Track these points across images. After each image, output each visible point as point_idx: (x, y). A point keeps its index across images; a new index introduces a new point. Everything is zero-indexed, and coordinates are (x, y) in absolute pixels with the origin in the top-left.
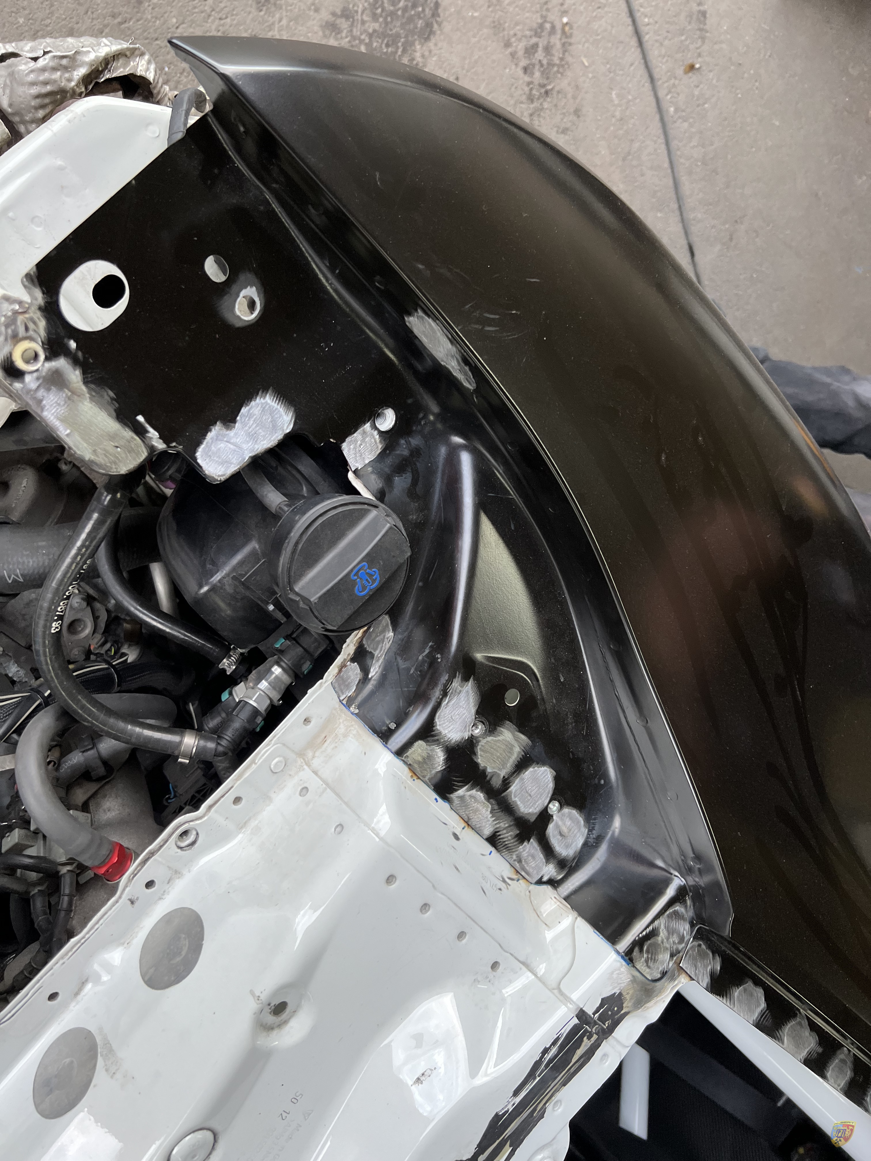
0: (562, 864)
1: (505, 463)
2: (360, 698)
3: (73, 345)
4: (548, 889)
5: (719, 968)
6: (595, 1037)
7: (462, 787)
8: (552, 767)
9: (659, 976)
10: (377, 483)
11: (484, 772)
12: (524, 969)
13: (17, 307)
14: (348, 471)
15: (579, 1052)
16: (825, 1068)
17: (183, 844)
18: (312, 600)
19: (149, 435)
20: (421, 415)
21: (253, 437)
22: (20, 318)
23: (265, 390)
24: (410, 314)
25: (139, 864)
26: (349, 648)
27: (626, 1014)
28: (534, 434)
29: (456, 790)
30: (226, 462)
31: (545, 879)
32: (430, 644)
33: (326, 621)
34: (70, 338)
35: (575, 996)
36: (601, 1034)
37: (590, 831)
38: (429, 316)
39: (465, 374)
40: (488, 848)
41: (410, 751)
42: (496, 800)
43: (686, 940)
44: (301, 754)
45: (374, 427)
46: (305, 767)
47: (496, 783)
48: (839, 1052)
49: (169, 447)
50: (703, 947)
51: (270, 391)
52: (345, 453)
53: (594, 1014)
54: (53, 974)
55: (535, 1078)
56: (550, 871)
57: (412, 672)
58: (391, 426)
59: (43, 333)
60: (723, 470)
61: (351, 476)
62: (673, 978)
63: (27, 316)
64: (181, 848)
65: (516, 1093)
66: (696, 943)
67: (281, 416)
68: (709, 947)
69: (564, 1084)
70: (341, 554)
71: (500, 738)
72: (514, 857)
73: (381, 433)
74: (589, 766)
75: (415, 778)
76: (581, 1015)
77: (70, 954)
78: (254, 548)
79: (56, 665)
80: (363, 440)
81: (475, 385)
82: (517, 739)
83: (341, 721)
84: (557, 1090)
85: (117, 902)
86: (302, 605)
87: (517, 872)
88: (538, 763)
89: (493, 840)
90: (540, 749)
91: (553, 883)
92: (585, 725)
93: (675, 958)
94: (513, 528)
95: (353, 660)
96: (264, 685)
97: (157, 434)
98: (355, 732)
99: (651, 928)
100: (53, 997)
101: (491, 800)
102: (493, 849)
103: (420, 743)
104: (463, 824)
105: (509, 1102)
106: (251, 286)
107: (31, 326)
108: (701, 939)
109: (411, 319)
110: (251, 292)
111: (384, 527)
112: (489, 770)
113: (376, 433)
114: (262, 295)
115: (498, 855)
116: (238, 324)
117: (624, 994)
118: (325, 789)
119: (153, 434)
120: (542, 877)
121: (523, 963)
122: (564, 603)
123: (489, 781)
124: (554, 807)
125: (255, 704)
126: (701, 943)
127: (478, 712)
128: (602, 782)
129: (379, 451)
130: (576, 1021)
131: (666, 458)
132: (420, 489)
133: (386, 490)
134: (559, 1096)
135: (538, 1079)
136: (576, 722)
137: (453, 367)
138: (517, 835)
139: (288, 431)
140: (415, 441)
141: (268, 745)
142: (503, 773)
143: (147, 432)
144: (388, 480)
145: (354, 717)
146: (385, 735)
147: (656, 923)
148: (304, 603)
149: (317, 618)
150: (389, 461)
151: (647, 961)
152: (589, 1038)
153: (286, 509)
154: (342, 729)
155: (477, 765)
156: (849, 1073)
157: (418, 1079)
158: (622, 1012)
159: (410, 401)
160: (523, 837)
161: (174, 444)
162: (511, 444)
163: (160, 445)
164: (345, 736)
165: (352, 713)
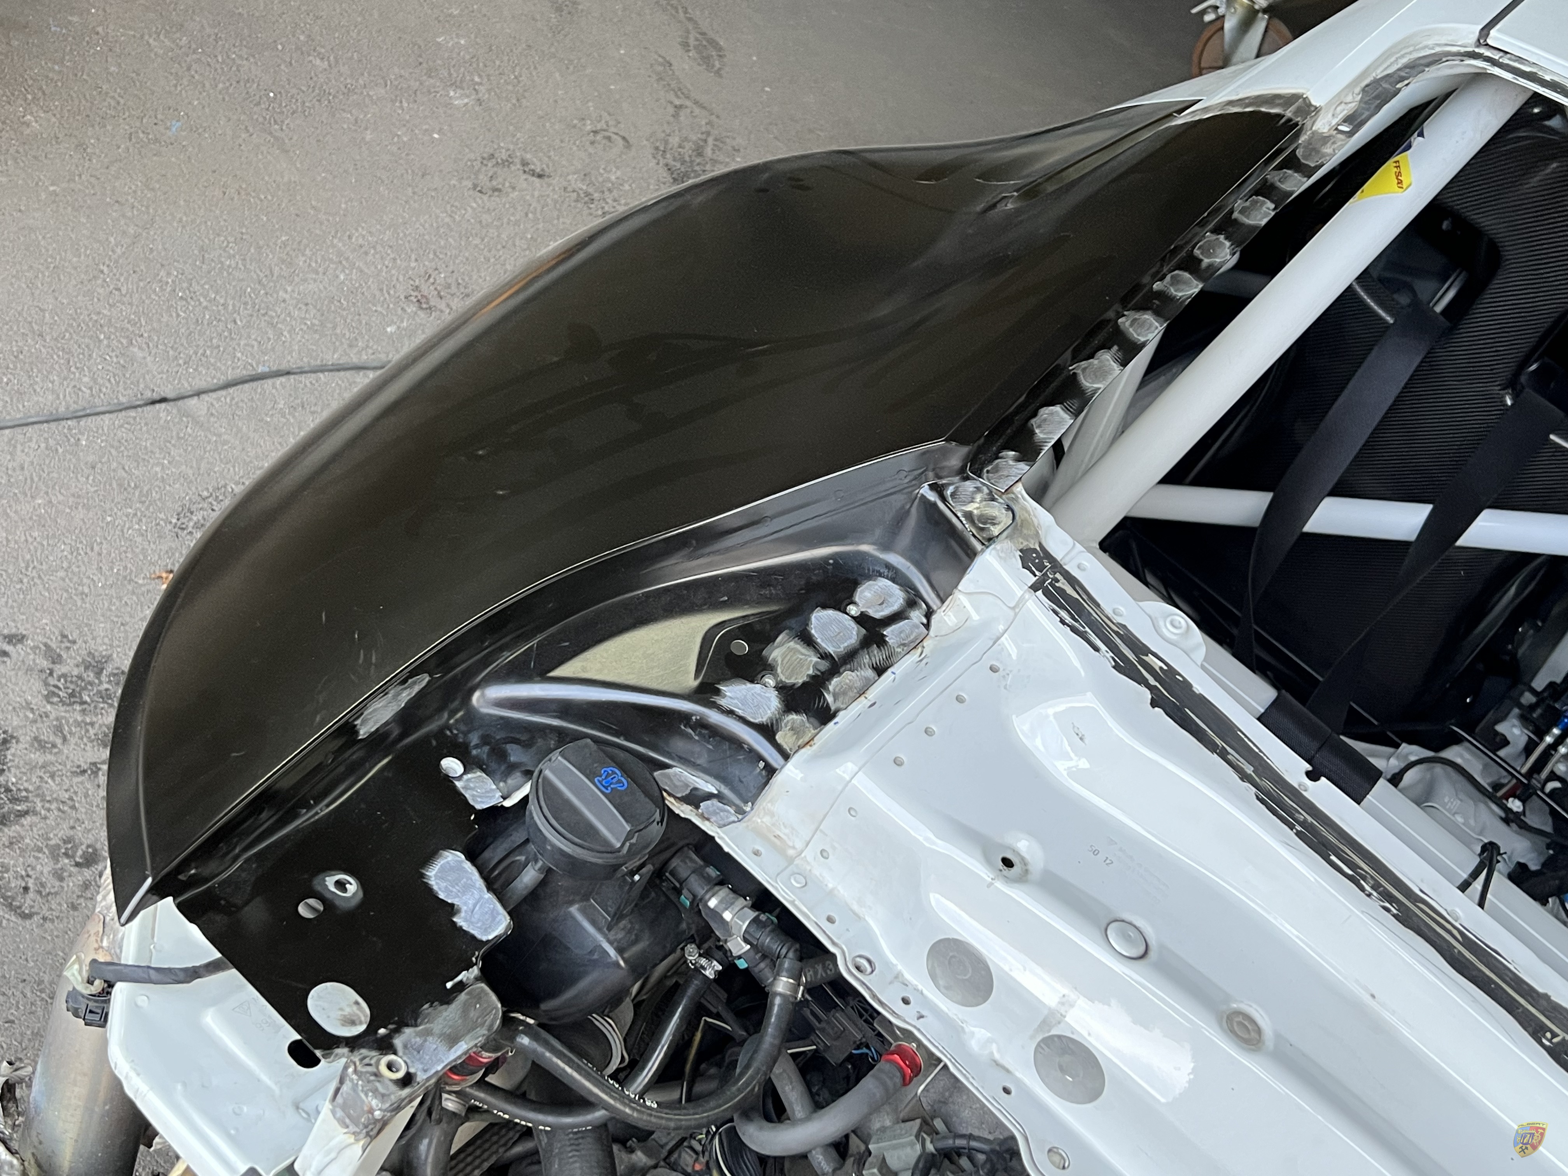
0: (911, 604)
1: (502, 649)
2: (738, 802)
3: (382, 1031)
4: (935, 619)
5: (1013, 453)
6: (1058, 576)
7: (825, 699)
8: (813, 610)
9: (1010, 513)
10: (516, 778)
11: (813, 677)
12: (999, 642)
13: (351, 1070)
14: (502, 806)
15: (1070, 591)
16: (1135, 344)
17: (869, 969)
18: (629, 829)
19: (465, 980)
20: (448, 733)
21: (467, 888)
22: (359, 1068)
23: (423, 876)
24: (357, 733)
25: (884, 1008)
26: (684, 811)
27: (1041, 545)
28: (477, 618)
29: (828, 704)
30: (494, 915)
31: (925, 621)
32: (683, 727)
33: (651, 817)
34: (376, 1032)
35: (1019, 593)
36: (1056, 570)
37: (881, 575)
38: (362, 714)
39: (415, 683)
40: (888, 676)
41: (785, 746)
42: (841, 666)
43: (980, 485)
44: (791, 860)
45: (460, 778)
46: (803, 855)
47: (824, 665)
48: (1122, 327)
49: (476, 964)
50: (989, 468)
51: (423, 871)
52: (485, 806)
53: (1035, 576)
54: (983, 1087)
55: (1086, 632)
56: (917, 616)
57: (711, 747)
58: (459, 762)
59: (374, 1053)
60: (514, 428)
61: (508, 803)
62: (1015, 499)
63: (358, 1063)
64: (872, 971)
65: (1096, 649)
66: (985, 475)
67: (448, 862)
68: (991, 462)
69: (1098, 605)
70: (587, 804)
71: (780, 662)
72: (899, 650)
73: (465, 772)
74: (815, 575)
75: (812, 743)
76: (1034, 588)
77: (964, 1072)
78: (579, 910)
79: (691, 1111)
80: (473, 789)
81: (426, 675)
82: (782, 644)
83: (759, 821)
84: (1102, 612)
85: (919, 1030)
86: (634, 841)
87: (915, 647)
88: (807, 625)
89: (880, 671)
90: (793, 622)
91: (929, 614)
92: (773, 577)
93: (996, 496)
94: (567, 644)
95: (697, 807)
96: (727, 916)
97: (464, 973)
98: (769, 805)
99: (963, 519)
100: (1007, 1091)
101: (841, 671)
102: (890, 670)
103: (779, 737)
104: (862, 698)
105: (1104, 656)
106: (325, 881)
107: (367, 1061)
108: (981, 470)
109: (362, 732)
110: (330, 882)
111: (561, 763)
112: (811, 672)
113: (465, 777)
114: (333, 873)
115: (896, 666)
116: (361, 894)
117: (1021, 547)
118: (821, 831)
119: (463, 976)
120: (923, 624)
121: (994, 643)
122: (647, 595)
123: (822, 673)
124: (853, 610)
125: (747, 923)
126: (985, 470)
127: (752, 681)
128: (831, 561)
129: (484, 775)
130: (1040, 593)
131: (502, 490)
132: (524, 737)
133: (523, 769)
134: (1109, 611)
135: (1087, 629)
136: (769, 585)
137: (408, 695)
138: (878, 647)
139: (463, 857)
140: (474, 739)
141: (776, 889)
142: (815, 659)
143: (461, 982)
144: (512, 768)
145: (756, 807)
146: (771, 771)
147: (959, 514)
148: (632, 838)
149: (645, 827)
150: (493, 765)
151: (994, 524)
152: (1057, 581)
153: (540, 863)
154: (767, 819)
155: (804, 684)
156: (1146, 316)
157: (1081, 739)
158: (1038, 549)
159: (434, 743)
160: (881, 642)
161: (474, 959)
162: (483, 642)
163: (475, 971)
164: (772, 815)
165: (752, 809)
